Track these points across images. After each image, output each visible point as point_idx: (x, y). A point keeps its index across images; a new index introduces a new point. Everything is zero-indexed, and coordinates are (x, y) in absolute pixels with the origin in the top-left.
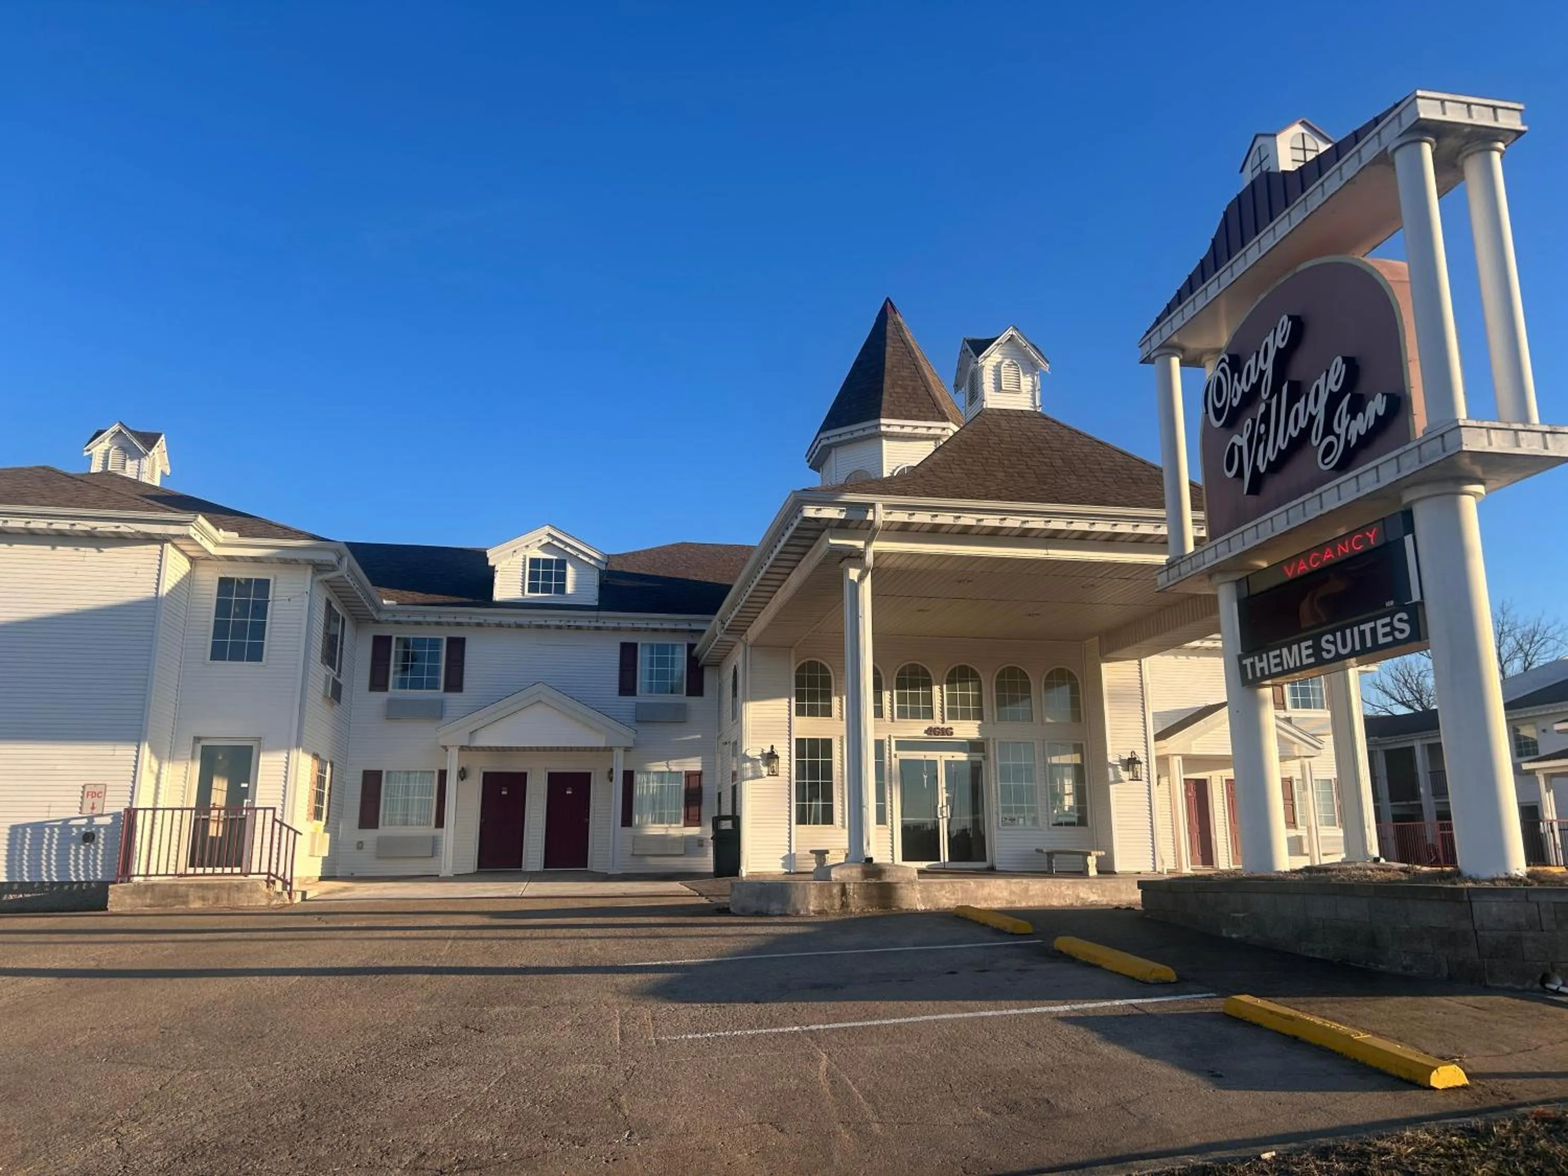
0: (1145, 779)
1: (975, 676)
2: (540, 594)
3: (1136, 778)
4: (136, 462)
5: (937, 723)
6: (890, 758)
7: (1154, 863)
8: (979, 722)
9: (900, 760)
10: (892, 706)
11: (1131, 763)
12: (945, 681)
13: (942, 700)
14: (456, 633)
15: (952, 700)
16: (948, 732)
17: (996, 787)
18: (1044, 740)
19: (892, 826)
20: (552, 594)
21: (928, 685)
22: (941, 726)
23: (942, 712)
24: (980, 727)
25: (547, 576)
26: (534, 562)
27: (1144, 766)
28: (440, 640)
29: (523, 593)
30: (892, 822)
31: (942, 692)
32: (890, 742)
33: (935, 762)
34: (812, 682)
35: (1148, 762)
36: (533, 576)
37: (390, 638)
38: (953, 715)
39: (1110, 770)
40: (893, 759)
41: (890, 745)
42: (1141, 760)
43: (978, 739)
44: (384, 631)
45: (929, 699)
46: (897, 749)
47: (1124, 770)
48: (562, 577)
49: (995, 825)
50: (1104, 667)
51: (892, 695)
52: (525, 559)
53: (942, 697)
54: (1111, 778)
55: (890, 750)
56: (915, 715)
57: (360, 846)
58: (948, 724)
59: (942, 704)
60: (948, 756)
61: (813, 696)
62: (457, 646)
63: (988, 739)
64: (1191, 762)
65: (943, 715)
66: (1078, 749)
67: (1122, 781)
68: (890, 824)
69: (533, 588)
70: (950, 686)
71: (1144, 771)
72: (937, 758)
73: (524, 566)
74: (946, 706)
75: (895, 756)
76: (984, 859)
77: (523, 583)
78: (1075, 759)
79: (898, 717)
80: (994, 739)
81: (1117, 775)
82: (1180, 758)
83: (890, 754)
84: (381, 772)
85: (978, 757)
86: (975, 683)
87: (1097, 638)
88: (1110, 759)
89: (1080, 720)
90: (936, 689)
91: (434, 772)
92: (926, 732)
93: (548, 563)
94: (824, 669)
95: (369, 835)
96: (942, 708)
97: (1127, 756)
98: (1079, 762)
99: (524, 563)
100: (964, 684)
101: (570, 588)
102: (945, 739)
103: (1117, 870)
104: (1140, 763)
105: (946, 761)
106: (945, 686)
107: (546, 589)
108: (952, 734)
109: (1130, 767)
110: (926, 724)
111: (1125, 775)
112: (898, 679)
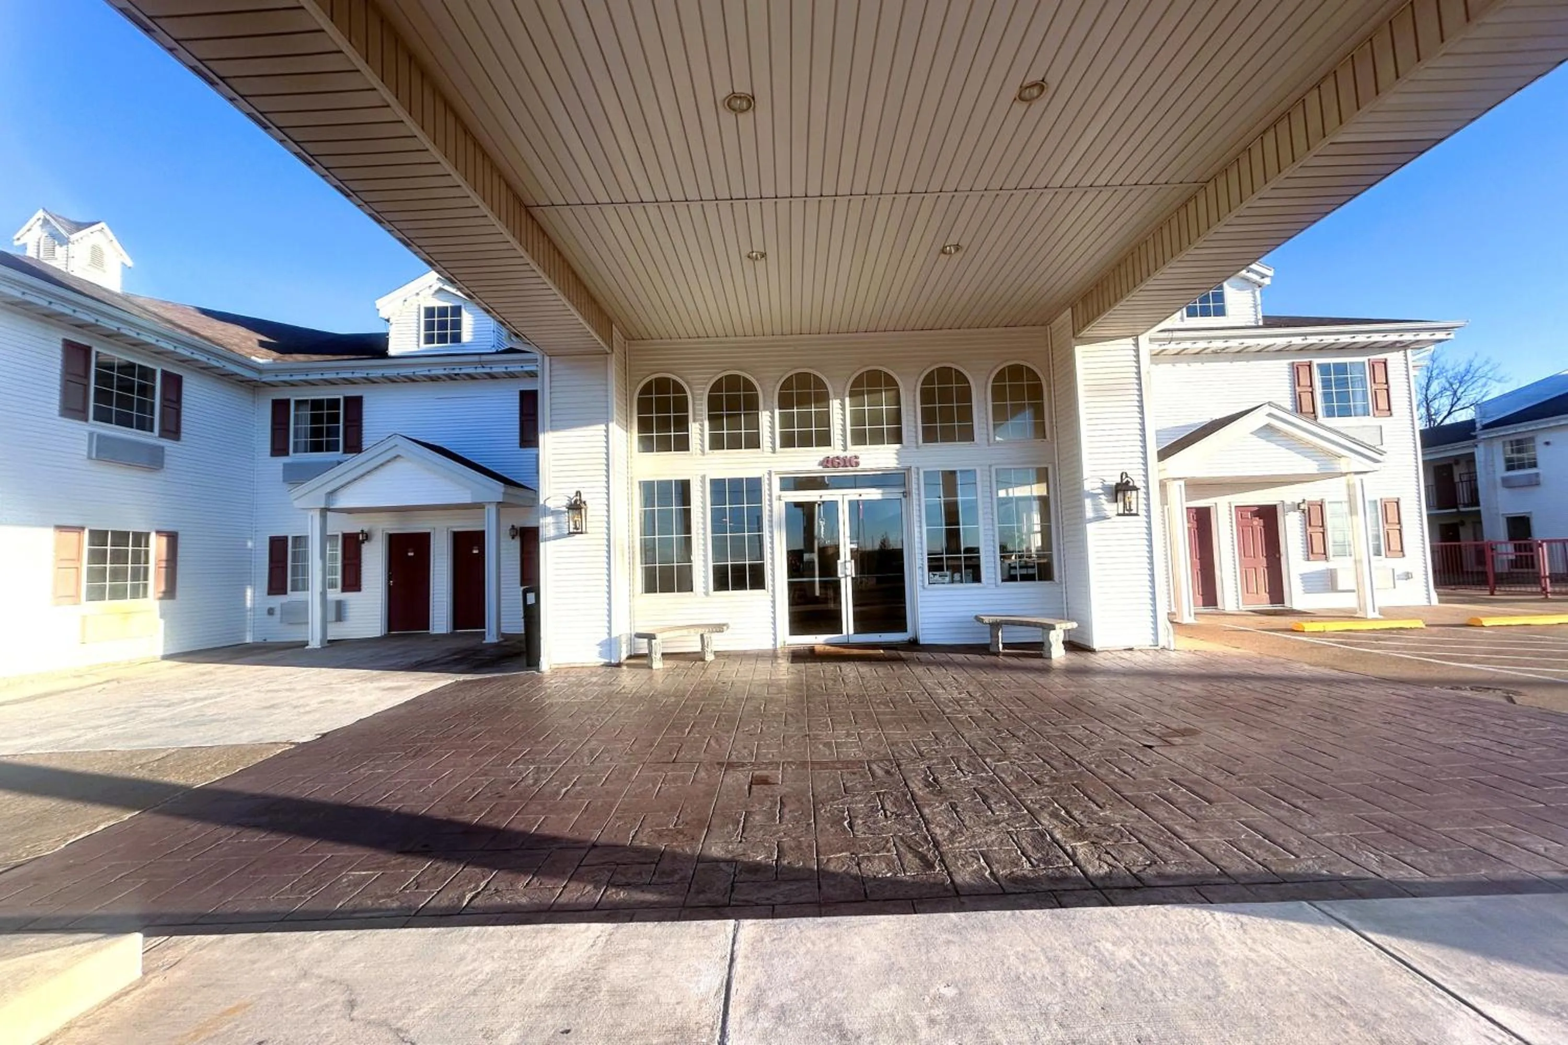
0: (1142, 513)
1: (891, 383)
2: (436, 345)
3: (1128, 512)
4: (65, 247)
5: (835, 450)
6: (770, 500)
7: (1156, 634)
8: (898, 446)
9: (786, 504)
10: (773, 433)
11: (1121, 489)
12: (847, 393)
13: (844, 420)
14: (352, 392)
15: (858, 419)
16: (852, 462)
17: (921, 532)
18: (990, 466)
19: (773, 591)
20: (449, 344)
21: (823, 398)
22: (842, 454)
23: (844, 436)
24: (898, 453)
25: (443, 325)
26: (430, 312)
27: (1141, 494)
28: (338, 400)
29: (418, 345)
30: (773, 586)
31: (843, 409)
32: (770, 479)
33: (835, 503)
34: (663, 406)
35: (1147, 487)
36: (429, 326)
37: (288, 401)
38: (859, 438)
39: (1088, 502)
40: (776, 504)
41: (770, 485)
42: (1137, 484)
43: (897, 469)
44: (280, 395)
45: (825, 419)
46: (782, 489)
47: (1108, 501)
48: (457, 325)
49: (919, 583)
50: (1081, 352)
51: (772, 417)
52: (419, 309)
53: (844, 415)
54: (1089, 514)
55: (770, 489)
56: (806, 441)
57: (271, 612)
58: (854, 450)
59: (844, 425)
60: (853, 494)
61: (664, 424)
62: (354, 405)
63: (909, 469)
64: (1195, 486)
65: (845, 441)
66: (1042, 476)
67: (1105, 518)
68: (770, 588)
69: (429, 339)
70: (856, 399)
71: (1142, 501)
72: (839, 499)
73: (419, 316)
74: (849, 428)
75: (779, 498)
76: (903, 629)
77: (419, 334)
78: (1039, 490)
79: (782, 446)
80: (918, 468)
81: (1097, 508)
82: (1182, 483)
83: (770, 495)
84: (286, 538)
85: (895, 493)
86: (892, 394)
87: (1069, 311)
88: (1088, 486)
89: (1045, 437)
90: (835, 404)
91: (337, 536)
92: (821, 464)
93: (443, 311)
94: (679, 388)
95: (277, 601)
96: (844, 430)
97: (1114, 480)
98: (1045, 493)
99: (419, 313)
100: (875, 397)
101: (467, 335)
102: (849, 472)
103: (1096, 646)
104: (1135, 489)
105: (850, 502)
106: (847, 400)
107: (442, 339)
108: (857, 464)
109: (1120, 496)
110: (821, 452)
111: (1111, 509)
112: (780, 395)
